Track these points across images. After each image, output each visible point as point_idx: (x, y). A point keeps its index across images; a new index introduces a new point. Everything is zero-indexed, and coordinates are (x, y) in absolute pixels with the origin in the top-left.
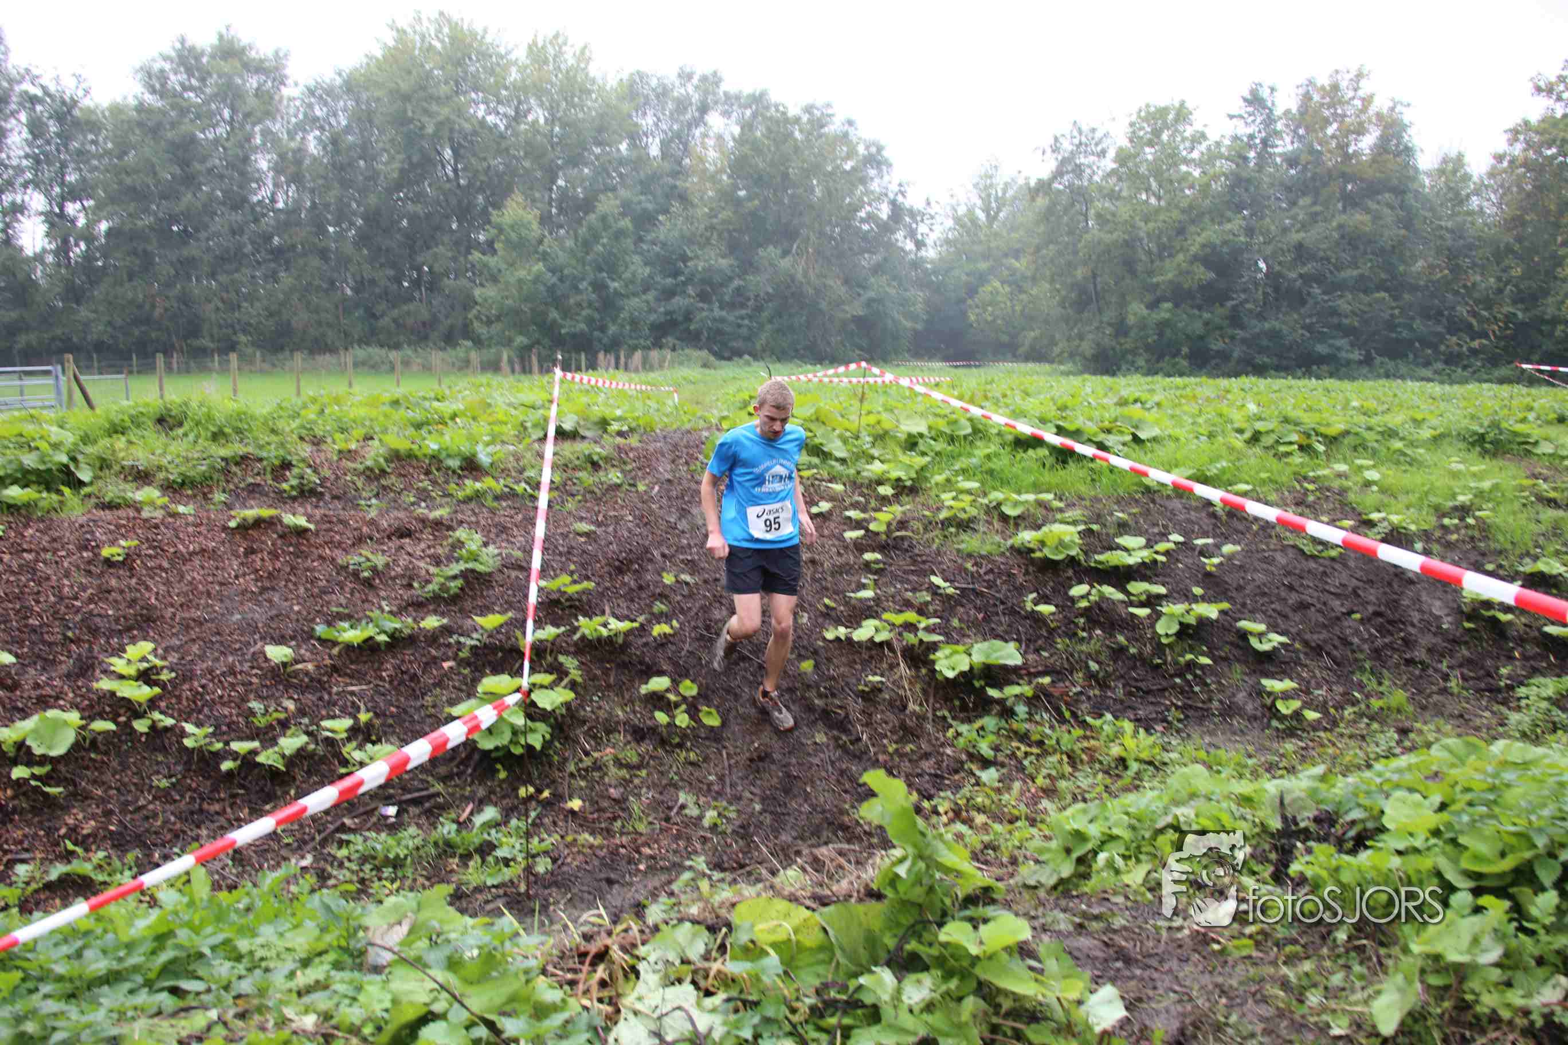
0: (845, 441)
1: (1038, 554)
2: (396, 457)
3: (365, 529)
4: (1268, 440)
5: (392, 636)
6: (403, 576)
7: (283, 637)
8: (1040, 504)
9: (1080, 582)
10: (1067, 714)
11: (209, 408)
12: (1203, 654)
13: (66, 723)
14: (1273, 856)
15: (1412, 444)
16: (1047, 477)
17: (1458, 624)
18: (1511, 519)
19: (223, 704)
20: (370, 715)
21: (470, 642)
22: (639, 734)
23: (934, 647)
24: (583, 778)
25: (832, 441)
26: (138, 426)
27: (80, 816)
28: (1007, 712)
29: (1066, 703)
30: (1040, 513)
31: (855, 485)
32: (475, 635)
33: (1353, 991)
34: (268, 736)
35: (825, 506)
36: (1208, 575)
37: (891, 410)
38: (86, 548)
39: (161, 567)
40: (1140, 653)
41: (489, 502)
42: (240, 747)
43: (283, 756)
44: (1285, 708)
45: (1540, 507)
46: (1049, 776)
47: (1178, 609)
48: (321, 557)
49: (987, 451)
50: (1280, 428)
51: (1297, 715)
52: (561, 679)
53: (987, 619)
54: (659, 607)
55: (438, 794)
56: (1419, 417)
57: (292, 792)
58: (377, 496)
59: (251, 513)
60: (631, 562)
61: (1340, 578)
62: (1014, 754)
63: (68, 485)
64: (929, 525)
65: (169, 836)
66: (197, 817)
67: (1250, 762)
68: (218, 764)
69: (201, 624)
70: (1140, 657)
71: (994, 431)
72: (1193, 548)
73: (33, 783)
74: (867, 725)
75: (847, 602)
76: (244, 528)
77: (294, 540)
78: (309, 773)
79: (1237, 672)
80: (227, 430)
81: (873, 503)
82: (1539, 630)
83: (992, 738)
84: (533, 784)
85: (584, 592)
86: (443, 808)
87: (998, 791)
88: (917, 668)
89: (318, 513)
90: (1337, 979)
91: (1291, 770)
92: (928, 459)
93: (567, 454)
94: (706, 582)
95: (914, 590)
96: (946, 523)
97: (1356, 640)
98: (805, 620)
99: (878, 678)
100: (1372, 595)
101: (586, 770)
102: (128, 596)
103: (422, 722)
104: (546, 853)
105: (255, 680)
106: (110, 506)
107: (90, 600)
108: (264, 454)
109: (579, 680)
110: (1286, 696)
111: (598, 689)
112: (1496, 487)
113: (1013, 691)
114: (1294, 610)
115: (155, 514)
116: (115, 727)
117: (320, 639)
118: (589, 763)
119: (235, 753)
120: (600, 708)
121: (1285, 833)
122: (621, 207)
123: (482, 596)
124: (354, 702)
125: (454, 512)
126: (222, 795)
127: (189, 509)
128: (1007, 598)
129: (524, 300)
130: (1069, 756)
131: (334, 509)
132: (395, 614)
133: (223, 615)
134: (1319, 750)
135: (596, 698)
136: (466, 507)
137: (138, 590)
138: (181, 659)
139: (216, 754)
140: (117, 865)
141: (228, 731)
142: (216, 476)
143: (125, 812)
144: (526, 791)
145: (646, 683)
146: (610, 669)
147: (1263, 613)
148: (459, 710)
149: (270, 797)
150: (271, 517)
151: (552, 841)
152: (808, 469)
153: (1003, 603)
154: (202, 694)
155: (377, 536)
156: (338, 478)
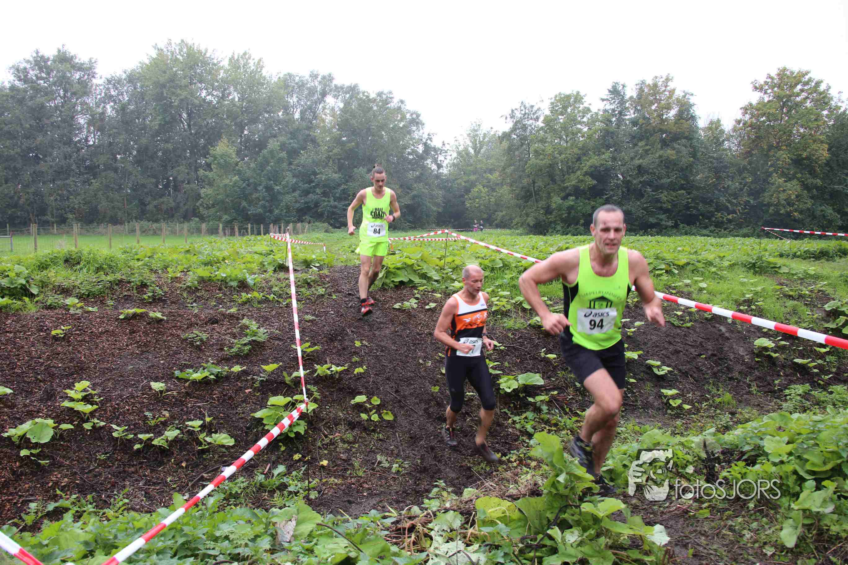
0: (437, 271)
2: (202, 280)
3: (193, 319)
5: (217, 376)
6: (217, 344)
7: (158, 377)
10: (567, 410)
11: (94, 254)
12: (631, 377)
13: (47, 425)
14: (705, 471)
15: (720, 269)
17: (752, 359)
18: (772, 306)
19: (130, 414)
20: (211, 418)
21: (259, 379)
22: (352, 426)
23: (498, 377)
24: (326, 449)
25: (431, 272)
26: (55, 264)
27: (59, 476)
28: (537, 410)
29: (566, 404)
31: (446, 294)
32: (261, 375)
33: (765, 531)
34: (158, 430)
35: (433, 305)
36: (629, 337)
37: (454, 255)
38: (42, 331)
39: (85, 341)
41: (256, 305)
42: (143, 437)
43: (167, 441)
44: (675, 403)
45: (785, 300)
48: (171, 334)
49: (511, 276)
50: (656, 262)
51: (680, 407)
53: (522, 362)
54: (355, 359)
56: (722, 255)
57: (173, 460)
58: (195, 301)
59: (131, 311)
60: (337, 335)
61: (692, 337)
63: (26, 296)
65: (109, 486)
66: (123, 475)
68: (133, 447)
69: (111, 371)
71: (514, 265)
73: (33, 458)
76: (128, 319)
77: (156, 325)
78: (181, 450)
79: (648, 386)
80: (105, 266)
82: (791, 361)
83: (532, 423)
84: (300, 454)
85: (316, 351)
86: (255, 467)
89: (167, 311)
93: (297, 279)
94: (376, 345)
96: (495, 313)
97: (704, 368)
98: (430, 364)
100: (709, 345)
101: (327, 444)
102: (69, 356)
103: (238, 421)
104: (313, 488)
105: (145, 400)
106: (50, 307)
107: (48, 358)
108: (133, 280)
109: (319, 397)
110: (674, 397)
111: (328, 402)
112: (763, 290)
113: (539, 398)
114: (673, 354)
115: (77, 312)
116: (73, 427)
117: (177, 378)
118: (328, 441)
119: (140, 439)
120: (330, 412)
121: (709, 459)
122: (281, 146)
123: (261, 354)
124: (201, 412)
125: (239, 310)
126: (135, 463)
127: (95, 309)
128: (531, 351)
129: (228, 196)
130: (571, 431)
131: (174, 308)
132: (216, 364)
133: (123, 366)
134: (693, 424)
135: (327, 407)
136: (245, 307)
137: (74, 353)
138: (104, 390)
139: (129, 441)
140: (83, 501)
141: (135, 428)
142: (107, 291)
143: (83, 473)
144: (297, 457)
145: (354, 399)
146: (333, 392)
147: (658, 356)
148: (258, 415)
149: (161, 463)
150: (142, 313)
151: (315, 482)
152: (421, 286)
153: (529, 354)
154: (118, 409)
155: (200, 323)
156: (172, 292)
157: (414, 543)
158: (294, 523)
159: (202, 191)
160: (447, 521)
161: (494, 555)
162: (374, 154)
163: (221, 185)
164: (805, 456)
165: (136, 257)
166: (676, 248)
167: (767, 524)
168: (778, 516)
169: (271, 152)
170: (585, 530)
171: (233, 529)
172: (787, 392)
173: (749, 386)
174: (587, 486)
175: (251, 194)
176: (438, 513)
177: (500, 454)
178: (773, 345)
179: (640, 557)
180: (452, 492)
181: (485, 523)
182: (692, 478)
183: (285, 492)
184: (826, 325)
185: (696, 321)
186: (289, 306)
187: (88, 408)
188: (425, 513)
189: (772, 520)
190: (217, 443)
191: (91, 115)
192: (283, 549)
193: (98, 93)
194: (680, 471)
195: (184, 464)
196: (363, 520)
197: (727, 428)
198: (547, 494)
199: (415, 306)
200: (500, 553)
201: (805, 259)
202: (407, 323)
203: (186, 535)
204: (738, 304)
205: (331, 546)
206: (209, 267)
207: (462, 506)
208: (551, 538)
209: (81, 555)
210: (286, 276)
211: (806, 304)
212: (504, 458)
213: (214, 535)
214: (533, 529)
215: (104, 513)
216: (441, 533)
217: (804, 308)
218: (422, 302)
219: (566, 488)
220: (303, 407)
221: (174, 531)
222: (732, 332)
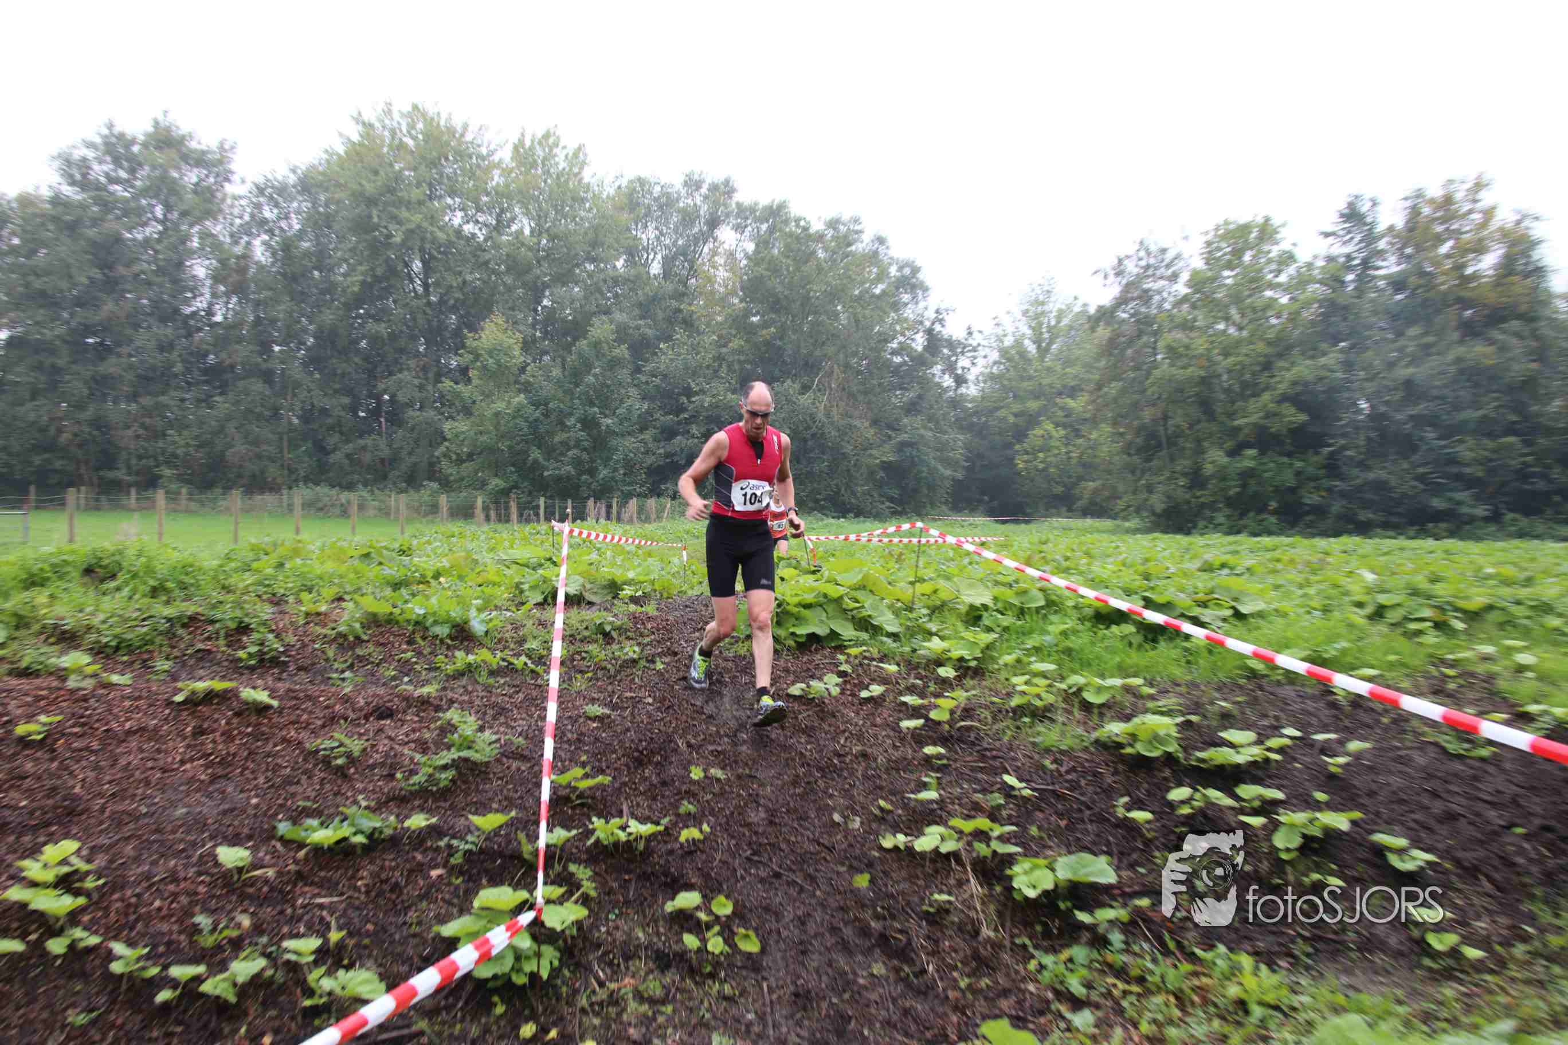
0: (897, 613)
1: (1129, 750)
2: (373, 621)
3: (337, 707)
4: (1394, 616)
5: (370, 836)
6: (383, 764)
7: (238, 835)
8: (1127, 689)
9: (1180, 784)
10: (1172, 945)
11: (150, 559)
12: (1332, 873)
16: (1135, 658)
19: (162, 919)
20: (344, 933)
21: (463, 846)
22: (663, 961)
23: (1009, 860)
24: (597, 1014)
25: (882, 614)
26: (61, 577)
28: (1099, 941)
29: (1170, 932)
30: (1128, 700)
31: (910, 665)
32: (470, 838)
34: (216, 959)
35: (876, 690)
36: (1332, 776)
39: (88, 749)
40: (1256, 871)
41: (483, 678)
42: (180, 972)
43: (235, 985)
44: (1439, 942)
46: (1155, 1021)
47: (1300, 817)
48: (284, 740)
49: (1064, 627)
50: (1408, 602)
51: (1454, 953)
52: (570, 893)
53: (1071, 827)
54: (687, 807)
55: (422, 1033)
57: (243, 1030)
58: (351, 667)
59: (201, 686)
60: (652, 753)
61: (1494, 783)
62: (1110, 993)
64: (998, 713)
67: (1401, 1010)
68: (152, 997)
69: (137, 819)
70: (1256, 876)
71: (1070, 603)
72: (1312, 745)
74: (933, 953)
75: (905, 807)
76: (192, 702)
77: (253, 719)
78: (265, 1005)
80: (170, 585)
81: (933, 686)
83: (1084, 972)
84: (538, 1024)
85: (600, 788)
87: (1093, 1038)
88: (990, 886)
89: (282, 687)
91: (1454, 1023)
92: (993, 636)
93: (574, 622)
94: (739, 777)
95: (984, 791)
96: (1019, 711)
97: (1520, 860)
98: (856, 825)
99: (945, 897)
101: (601, 1004)
102: (49, 783)
103: (404, 942)
105: (202, 889)
106: (26, 673)
108: (219, 616)
109: (593, 893)
110: (1439, 928)
111: (615, 904)
113: (1105, 914)
114: (1440, 822)
115: (84, 684)
116: (23, 948)
117: (281, 839)
118: (604, 997)
119: (174, 980)
120: (617, 928)
122: (619, 332)
123: (477, 790)
124: (322, 919)
125: (444, 689)
126: (155, 1034)
127: (126, 679)
128: (1094, 802)
129: (503, 437)
130: (1177, 998)
131: (300, 682)
132: (373, 810)
133: (165, 809)
134: (1488, 998)
135: (612, 916)
136: (457, 683)
137: (60, 777)
138: (111, 861)
139: (151, 981)
141: (167, 952)
142: (158, 640)
144: (526, 1031)
145: (673, 899)
146: (630, 880)
147: (1402, 824)
148: (448, 930)
149: (217, 1035)
150: (226, 691)
152: (856, 645)
153: (1089, 808)
154: (136, 906)
155: (352, 716)
156: (304, 646)
159: (449, 427)
162: (820, 352)
163: (488, 413)
169: (597, 345)
175: (553, 434)
190: (347, 993)
195: (267, 1040)
199: (835, 691)
202: (813, 728)
206: (397, 592)
210: (551, 618)
218: (851, 683)
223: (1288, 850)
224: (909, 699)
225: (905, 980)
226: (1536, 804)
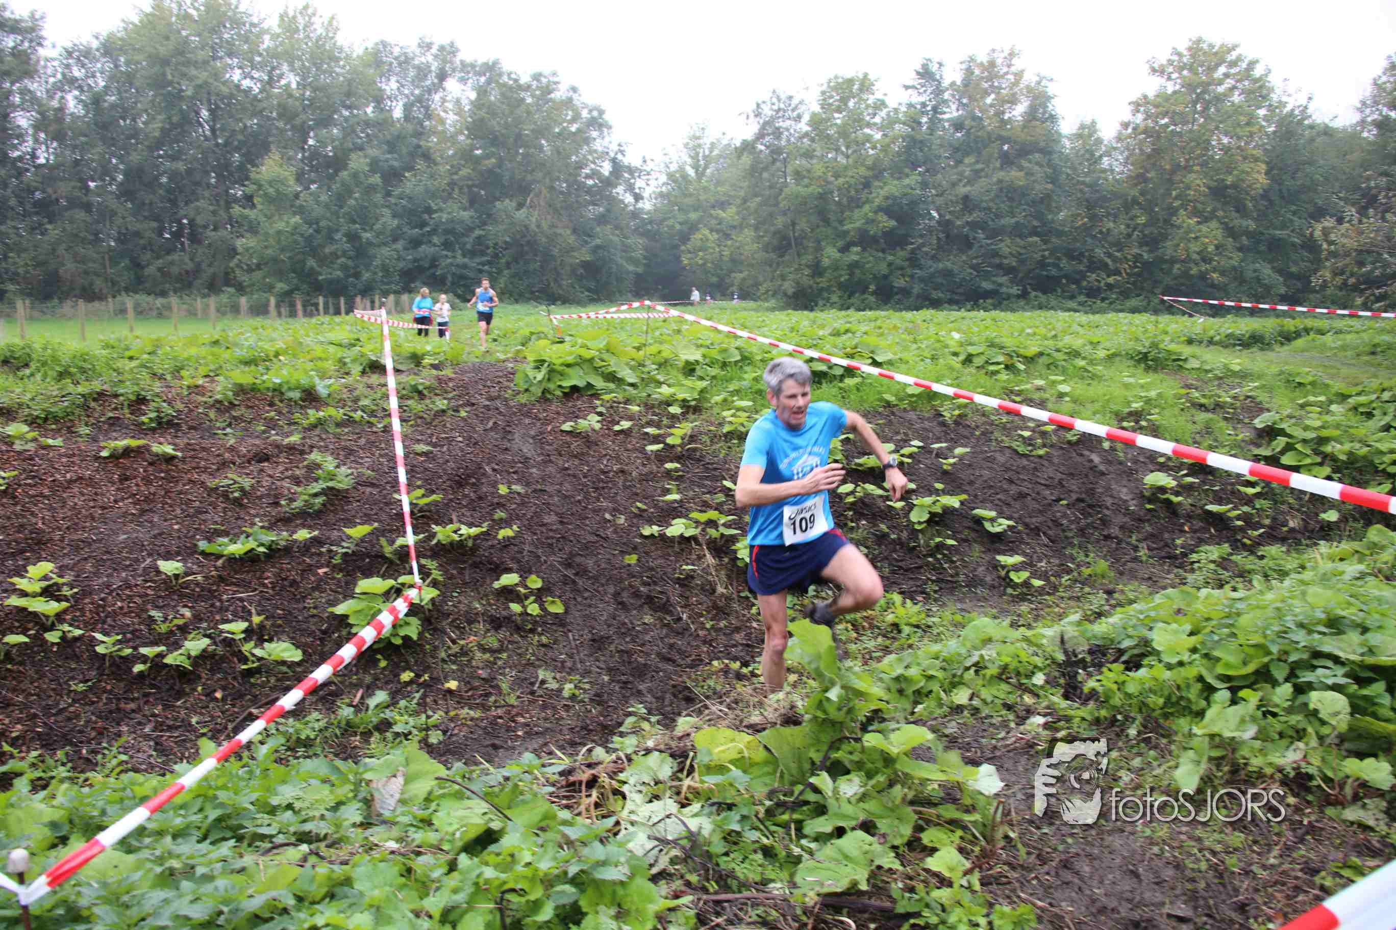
0: (632, 368)
2: (241, 390)
3: (226, 455)
4: (978, 361)
5: (269, 548)
6: (268, 495)
7: (170, 553)
11: (53, 350)
12: (949, 537)
14: (1062, 681)
15: (1092, 362)
17: (1141, 505)
18: (1173, 421)
19: (125, 615)
20: (262, 618)
21: (340, 550)
22: (496, 623)
23: (733, 539)
24: (454, 663)
25: (622, 369)
27: (7, 721)
31: (648, 406)
32: (344, 544)
33: (1153, 770)
34: (173, 640)
35: (626, 424)
36: (945, 473)
37: (661, 343)
39: (42, 495)
40: (899, 538)
41: (332, 429)
42: (148, 651)
43: (189, 657)
44: (1018, 577)
45: (1193, 411)
47: (928, 500)
48: (190, 481)
49: (755, 375)
50: (988, 352)
51: (1026, 584)
54: (500, 514)
56: (1095, 340)
57: (200, 688)
58: (230, 425)
59: (122, 443)
60: (469, 476)
61: (1047, 472)
64: (714, 438)
65: (93, 734)
66: (117, 716)
68: (130, 669)
69: (90, 544)
70: (899, 542)
71: (759, 358)
72: (931, 451)
74: (685, 606)
75: (656, 506)
76: (115, 457)
77: (164, 467)
78: (212, 671)
79: (976, 551)
80: (73, 370)
81: (665, 421)
82: (1202, 508)
84: (412, 671)
85: (435, 503)
86: (337, 694)
88: (720, 558)
89: (182, 442)
90: (1137, 762)
92: (704, 384)
93: (400, 384)
94: (535, 491)
95: (710, 493)
96: (729, 436)
97: (1065, 522)
98: (622, 521)
99: (690, 567)
101: (455, 655)
102: (16, 522)
103: (307, 621)
104: (436, 727)
105: (149, 592)
108: (121, 391)
109: (440, 578)
110: (1017, 568)
111: (456, 586)
112: (1160, 395)
114: (1015, 499)
115: (27, 447)
116: (27, 640)
117: (203, 553)
118: (457, 650)
119: (144, 656)
120: (460, 602)
121: (1068, 663)
122: (371, 165)
123: (343, 510)
124: (244, 607)
125: (304, 438)
126: (136, 695)
127: (58, 442)
129: (282, 250)
131: (194, 438)
132: (268, 529)
133: (109, 536)
134: (1047, 610)
135: (455, 594)
136: (313, 433)
137: (24, 517)
138: (79, 576)
139: (126, 658)
140: (50, 762)
141: (134, 638)
142: (77, 412)
143: (48, 715)
144: (406, 676)
145: (498, 580)
146: (464, 569)
147: (992, 501)
148: (340, 609)
149: (180, 694)
150: (139, 447)
151: (437, 717)
152: (606, 393)
154: (104, 607)
155: (238, 461)
156: (191, 411)
157: (597, 805)
158: (400, 780)
159: (240, 243)
160: (650, 768)
161: (725, 818)
162: (529, 177)
163: (271, 232)
164: (1216, 653)
165: (128, 354)
166: (1023, 330)
167: (1156, 759)
168: (1173, 747)
169: (355, 175)
170: (870, 775)
171: (301, 794)
172: (1194, 557)
173: (1136, 548)
174: (873, 708)
175: (322, 246)
176: (634, 757)
177: (738, 664)
178: (1174, 483)
179: (957, 815)
180: (658, 722)
181: (709, 769)
182: (1041, 693)
183: (389, 735)
184: (1257, 451)
185: (1052, 446)
186: (387, 429)
187: (51, 607)
188: (614, 756)
189: (1164, 754)
190: (273, 658)
191: (38, 113)
192: (384, 822)
193: (49, 71)
194: (1024, 681)
195: (219, 695)
196: (512, 769)
197: (1099, 615)
198: (811, 721)
199: (597, 426)
200: (735, 816)
201: (1226, 347)
202: (583, 454)
203: (222, 805)
204: (1120, 418)
205: (461, 813)
206: (253, 368)
207: (674, 744)
208: (816, 790)
209: (46, 844)
210: (382, 381)
211: (1226, 419)
212: (745, 670)
213: (267, 804)
214: (786, 776)
215: (86, 780)
216: (639, 788)
217: (1223, 424)
218: (609, 420)
219: (839, 709)
220: (413, 593)
221: (201, 799)
222: (1109, 463)
223: (920, 523)
224: (650, 430)
225: (667, 625)
226: (1073, 485)
